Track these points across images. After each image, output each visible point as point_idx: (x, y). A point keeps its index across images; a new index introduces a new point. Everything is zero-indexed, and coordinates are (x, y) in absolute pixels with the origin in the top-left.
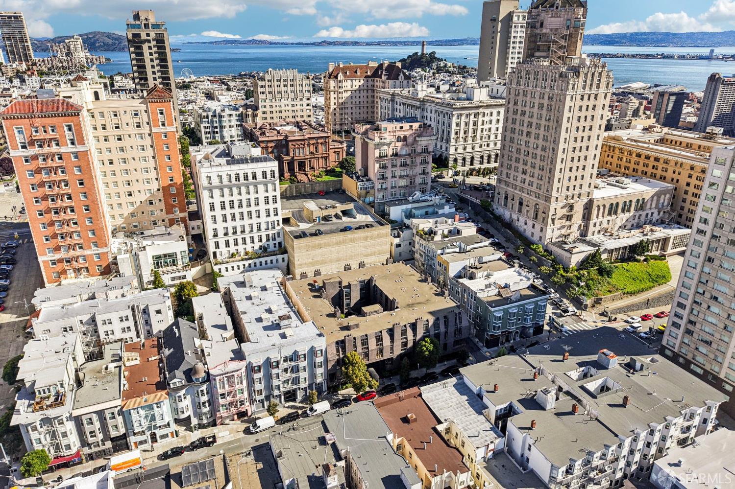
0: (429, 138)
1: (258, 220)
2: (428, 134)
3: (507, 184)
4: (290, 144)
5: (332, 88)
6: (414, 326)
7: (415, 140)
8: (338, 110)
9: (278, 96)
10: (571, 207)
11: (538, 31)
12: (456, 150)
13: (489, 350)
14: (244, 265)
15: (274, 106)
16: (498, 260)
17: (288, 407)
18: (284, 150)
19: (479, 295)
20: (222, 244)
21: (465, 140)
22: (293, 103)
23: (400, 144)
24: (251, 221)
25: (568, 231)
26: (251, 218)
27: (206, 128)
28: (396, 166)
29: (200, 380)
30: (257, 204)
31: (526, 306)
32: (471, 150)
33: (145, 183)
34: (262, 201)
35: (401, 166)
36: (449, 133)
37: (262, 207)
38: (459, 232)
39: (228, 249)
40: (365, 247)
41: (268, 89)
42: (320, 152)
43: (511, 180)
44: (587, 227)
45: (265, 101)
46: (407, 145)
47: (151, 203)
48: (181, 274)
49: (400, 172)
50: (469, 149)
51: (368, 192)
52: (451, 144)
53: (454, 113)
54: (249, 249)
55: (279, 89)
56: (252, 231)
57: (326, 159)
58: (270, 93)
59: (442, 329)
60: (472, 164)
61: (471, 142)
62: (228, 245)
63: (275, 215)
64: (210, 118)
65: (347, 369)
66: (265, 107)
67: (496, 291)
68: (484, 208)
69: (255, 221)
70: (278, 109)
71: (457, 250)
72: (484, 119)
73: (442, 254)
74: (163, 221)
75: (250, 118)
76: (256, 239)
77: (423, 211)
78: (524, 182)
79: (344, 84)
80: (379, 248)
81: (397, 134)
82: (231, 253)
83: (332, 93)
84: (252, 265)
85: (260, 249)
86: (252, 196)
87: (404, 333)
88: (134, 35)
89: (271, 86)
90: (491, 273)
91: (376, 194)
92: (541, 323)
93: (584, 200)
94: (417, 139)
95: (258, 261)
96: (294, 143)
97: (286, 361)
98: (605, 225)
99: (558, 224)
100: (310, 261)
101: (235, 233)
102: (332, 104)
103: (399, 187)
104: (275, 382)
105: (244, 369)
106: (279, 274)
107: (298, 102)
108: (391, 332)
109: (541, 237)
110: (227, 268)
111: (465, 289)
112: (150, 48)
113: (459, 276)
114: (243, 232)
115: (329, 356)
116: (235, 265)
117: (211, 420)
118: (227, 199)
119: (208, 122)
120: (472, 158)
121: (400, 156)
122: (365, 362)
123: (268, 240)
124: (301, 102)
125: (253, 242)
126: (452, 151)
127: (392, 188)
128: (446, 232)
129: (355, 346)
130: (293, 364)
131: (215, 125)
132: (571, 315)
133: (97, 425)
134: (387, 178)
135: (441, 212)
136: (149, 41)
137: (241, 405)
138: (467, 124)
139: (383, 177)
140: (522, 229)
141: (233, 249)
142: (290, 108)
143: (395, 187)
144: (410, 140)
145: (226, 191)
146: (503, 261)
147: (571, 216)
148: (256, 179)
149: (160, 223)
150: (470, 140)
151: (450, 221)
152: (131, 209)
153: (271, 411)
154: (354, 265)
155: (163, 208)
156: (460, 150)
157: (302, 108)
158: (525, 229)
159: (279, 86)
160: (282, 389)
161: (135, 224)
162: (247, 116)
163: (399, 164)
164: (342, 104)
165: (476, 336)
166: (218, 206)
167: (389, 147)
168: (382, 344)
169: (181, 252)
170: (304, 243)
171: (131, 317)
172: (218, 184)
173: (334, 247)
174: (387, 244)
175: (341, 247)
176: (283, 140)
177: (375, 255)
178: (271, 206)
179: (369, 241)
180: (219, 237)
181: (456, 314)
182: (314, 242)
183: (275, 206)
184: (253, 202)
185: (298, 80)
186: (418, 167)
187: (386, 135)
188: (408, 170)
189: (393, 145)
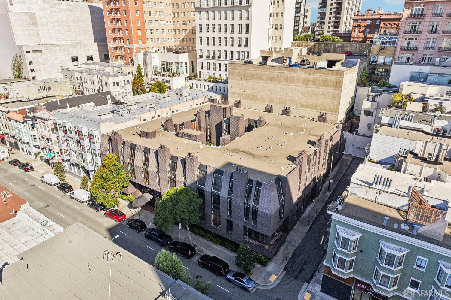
1: (232, 48)
14: (209, 86)
20: (205, 66)
24: (226, 48)
26: (227, 45)
30: (232, 31)
34: (236, 28)
37: (236, 35)
39: (208, 71)
40: (304, 93)
54: (223, 76)
56: (226, 58)
59: (225, 193)
62: (209, 68)
63: (245, 46)
67: (401, 203)
69: (229, 48)
82: (210, 75)
84: (214, 89)
86: (229, 22)
91: (397, 54)
96: (386, 23)
101: (214, 57)
103: (440, 48)
110: (197, 85)
114: (220, 57)
116: (203, 83)
118: (211, 22)
125: (226, 70)
127: (427, 48)
129: (124, 151)
130: (78, 138)
134: (421, 32)
139: (414, 31)
141: (211, 72)
145: (211, 14)
148: (233, 4)
152: (184, 35)
154: (278, 108)
161: (185, 47)
166: (204, 29)
168: (148, 166)
169: (176, 63)
170: (237, 69)
171: (96, 83)
172: (206, 6)
173: (266, 83)
174: (336, 98)
175: (274, 86)
176: (378, 19)
177: (316, 109)
178: (244, 35)
179: (310, 87)
180: (203, 58)
181: (250, 181)
182: (247, 71)
183: (247, 36)
184: (229, 28)
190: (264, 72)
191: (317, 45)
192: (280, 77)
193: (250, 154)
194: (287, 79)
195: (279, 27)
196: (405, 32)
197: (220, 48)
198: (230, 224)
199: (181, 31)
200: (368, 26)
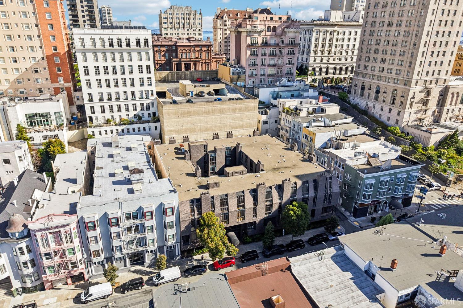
1: (133, 89)
2: (295, 27)
3: (365, 75)
4: (179, 48)
5: (219, 26)
6: (280, 188)
7: (284, 32)
8: (222, 42)
9: (177, 26)
10: (429, 93)
12: (315, 61)
13: (357, 219)
14: (117, 130)
15: (174, 34)
16: (363, 134)
17: (134, 272)
18: (174, 54)
19: (348, 162)
20: (98, 109)
21: (322, 52)
22: (188, 32)
23: (269, 33)
24: (125, 89)
25: (424, 116)
26: (126, 86)
28: (265, 55)
29: (17, 235)
30: (131, 72)
31: (398, 176)
32: (326, 62)
33: (29, 50)
34: (136, 70)
35: (270, 54)
36: (309, 47)
37: (136, 76)
38: (323, 111)
39: (103, 114)
40: (234, 119)
42: (204, 58)
43: (369, 71)
44: (440, 113)
45: (167, 30)
46: (276, 35)
47: (36, 71)
48: (53, 133)
49: (269, 60)
50: (325, 61)
51: (239, 77)
52: (311, 55)
53: (315, 29)
54: (124, 117)
55: (178, 21)
56: (126, 99)
57: (208, 65)
58: (171, 23)
59: (311, 194)
60: (327, 74)
61: (327, 55)
62: (103, 111)
63: (149, 85)
65: (202, 231)
66: (166, 33)
67: (364, 160)
68: (341, 99)
69: (129, 89)
71: (322, 124)
72: (338, 36)
73: (308, 127)
74: (49, 89)
76: (131, 108)
77: (290, 94)
78: (383, 71)
79: (228, 22)
80: (246, 121)
81: (268, 24)
82: (106, 118)
83: (219, 30)
84: (126, 131)
85: (135, 118)
86: (126, 63)
87: (269, 195)
89: (172, 18)
90: (358, 144)
91: (247, 80)
92: (410, 195)
93: (441, 86)
94: (286, 30)
95: (131, 127)
96: (182, 48)
97: (128, 218)
98: (456, 112)
99: (416, 107)
100: (180, 128)
101: (110, 99)
102: (219, 38)
103: (268, 75)
104: (116, 243)
105: (74, 225)
106: (148, 139)
107: (192, 31)
108: (254, 193)
109: (397, 121)
110: (100, 132)
111: (333, 157)
113: (325, 146)
114: (118, 99)
115: (182, 216)
116: (109, 129)
117: (38, 283)
118: (101, 64)
120: (327, 69)
121: (270, 45)
122: (224, 225)
123: (142, 109)
125: (127, 110)
126: (311, 61)
127: (261, 75)
128: (311, 110)
129: (213, 206)
132: (435, 190)
134: (257, 65)
135: (305, 94)
137: (73, 267)
138: (324, 39)
139: (254, 64)
140: (377, 115)
141: (108, 115)
143: (264, 75)
144: (279, 31)
145: (100, 56)
146: (367, 135)
147: (427, 101)
148: (129, 46)
149: (45, 90)
150: (326, 53)
151: (314, 101)
152: (16, 75)
153: (110, 275)
154: (222, 135)
155: (48, 77)
156: (318, 61)
158: (380, 115)
159: (177, 18)
160: (125, 251)
161: (21, 90)
163: (268, 52)
165: (342, 205)
166: (92, 71)
167: (260, 36)
168: (244, 205)
169: (55, 113)
170: (173, 109)
172: (92, 47)
173: (203, 116)
174: (255, 118)
175: (210, 117)
176: (173, 45)
177: (243, 128)
179: (237, 114)
180: (94, 102)
182: (183, 109)
184: (127, 70)
185: (192, 15)
186: (285, 57)
187: (257, 24)
188: (277, 59)
189: (263, 34)
190: (200, 108)
191: (170, 74)
192: (214, 110)
196: (249, 65)
197: (117, 90)
199: (9, 70)
200: (167, 51)
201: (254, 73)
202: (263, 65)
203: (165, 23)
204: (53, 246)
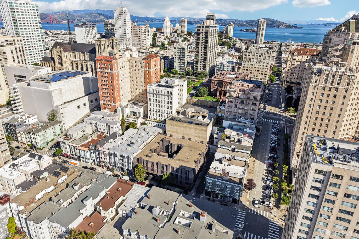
0: (256, 93)
1: (165, 109)
2: (257, 91)
5: (289, 59)
6: (167, 166)
8: (290, 70)
9: (252, 60)
11: (328, 45)
14: (155, 124)
15: (249, 65)
19: (210, 170)
20: (152, 114)
22: (259, 64)
23: (241, 92)
24: (162, 109)
27: (217, 70)
28: (237, 102)
29: (97, 150)
30: (165, 103)
33: (141, 87)
34: (166, 102)
35: (240, 103)
37: (166, 105)
38: (241, 142)
41: (248, 57)
45: (245, 62)
46: (244, 94)
47: (142, 94)
49: (239, 106)
54: (161, 119)
56: (162, 113)
58: (249, 58)
59: (179, 174)
62: (154, 115)
63: (170, 109)
64: (220, 66)
66: (245, 64)
67: (221, 172)
70: (251, 66)
71: (230, 149)
73: (221, 148)
75: (237, 69)
76: (163, 116)
77: (238, 127)
79: (297, 57)
81: (239, 87)
84: (158, 125)
85: (164, 120)
87: (163, 167)
88: (198, 30)
89: (249, 55)
90: (232, 165)
91: (225, 113)
94: (250, 92)
97: (120, 156)
101: (156, 111)
103: (238, 113)
104: (116, 162)
105: (107, 153)
107: (262, 64)
108: (157, 164)
110: (149, 123)
112: (202, 35)
114: (159, 112)
115: (134, 162)
116: (152, 123)
117: (100, 164)
118: (155, 98)
119: (219, 68)
121: (240, 98)
123: (167, 118)
124: (263, 65)
127: (234, 112)
129: (143, 163)
130: (122, 158)
131: (221, 69)
132: (266, 206)
133: (73, 150)
134: (232, 107)
135: (245, 130)
136: (203, 33)
139: (230, 107)
141: (155, 117)
142: (257, 66)
143: (236, 112)
144: (246, 92)
145: (155, 96)
146: (246, 162)
148: (165, 94)
151: (242, 135)
154: (187, 138)
155: (146, 96)
157: (263, 67)
159: (253, 56)
160: (118, 165)
162: (235, 67)
163: (239, 102)
164: (293, 68)
166: (152, 100)
167: (234, 93)
168: (154, 167)
169: (138, 112)
170: (170, 122)
171: (106, 126)
172: (152, 92)
173: (181, 128)
178: (169, 105)
179: (197, 131)
180: (151, 111)
181: (187, 171)
182: (174, 123)
183: (171, 105)
184: (163, 102)
185: (263, 54)
186: (250, 106)
187: (233, 87)
188: (244, 106)
189: (237, 92)
190: (180, 124)
193: (184, 161)
194: (189, 127)
195: (181, 95)
196: (227, 106)
197: (159, 108)
198: (181, 182)
199: (135, 92)
200: (218, 83)
201: (230, 110)
202: (236, 107)
203: (245, 58)
204: (103, 156)
